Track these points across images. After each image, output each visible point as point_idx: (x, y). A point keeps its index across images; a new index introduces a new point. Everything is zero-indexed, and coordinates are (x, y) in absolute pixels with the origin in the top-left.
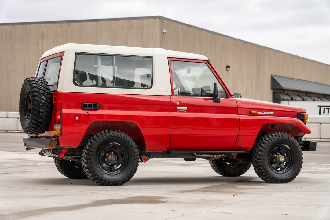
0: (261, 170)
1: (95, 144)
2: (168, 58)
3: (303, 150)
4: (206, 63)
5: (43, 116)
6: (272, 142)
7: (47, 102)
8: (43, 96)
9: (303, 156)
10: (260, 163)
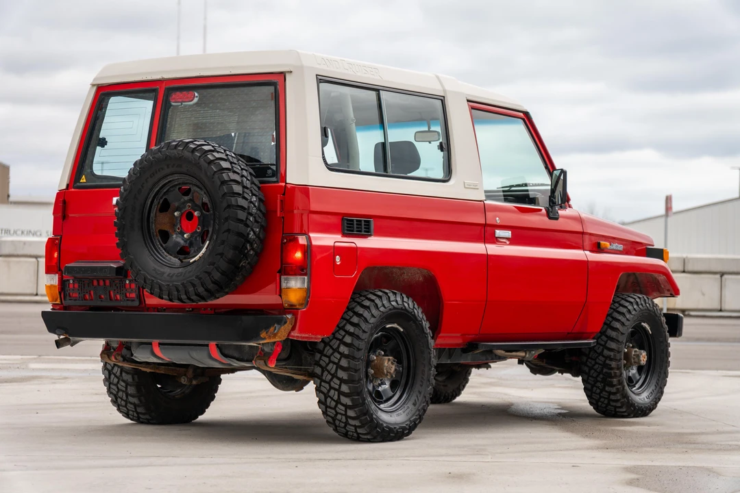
0: (613, 386)
1: (366, 330)
2: (468, 101)
3: (671, 336)
4: (523, 120)
5: (252, 252)
6: (632, 316)
7: (261, 211)
8: (253, 194)
9: (670, 349)
10: (612, 369)
